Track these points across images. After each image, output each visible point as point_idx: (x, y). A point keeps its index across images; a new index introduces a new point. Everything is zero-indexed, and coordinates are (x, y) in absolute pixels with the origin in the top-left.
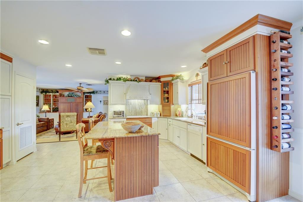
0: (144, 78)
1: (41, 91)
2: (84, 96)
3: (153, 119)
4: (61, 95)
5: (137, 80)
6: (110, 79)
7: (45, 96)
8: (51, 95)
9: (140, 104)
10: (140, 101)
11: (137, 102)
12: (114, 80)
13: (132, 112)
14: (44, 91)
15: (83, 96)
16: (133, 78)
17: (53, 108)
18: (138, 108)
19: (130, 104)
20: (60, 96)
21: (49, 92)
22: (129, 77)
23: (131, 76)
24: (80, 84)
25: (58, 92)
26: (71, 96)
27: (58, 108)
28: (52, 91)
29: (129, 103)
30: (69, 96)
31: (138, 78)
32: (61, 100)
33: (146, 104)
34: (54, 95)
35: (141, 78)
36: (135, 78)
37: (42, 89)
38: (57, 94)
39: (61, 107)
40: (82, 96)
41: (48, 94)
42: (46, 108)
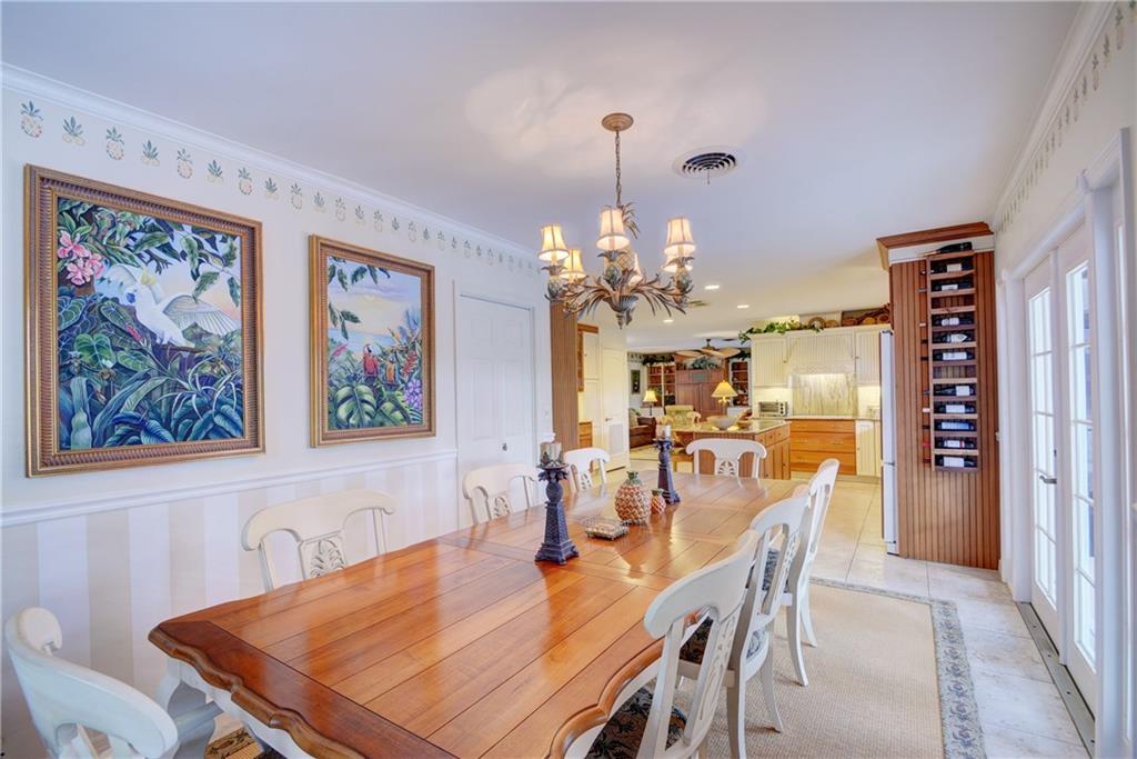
0: (838, 318)
1: (643, 359)
2: (730, 365)
3: (857, 423)
4: (680, 367)
5: (816, 323)
6: (751, 331)
7: (652, 370)
8: (660, 368)
9: (833, 386)
10: (832, 376)
11: (823, 381)
12: (759, 331)
13: (810, 404)
14: (649, 359)
15: (727, 367)
16: (805, 323)
17: (666, 397)
18: (829, 397)
19: (806, 385)
20: (678, 369)
21: (658, 362)
22: (797, 319)
23: (801, 316)
24: (709, 340)
25: (673, 360)
26: (700, 368)
27: (673, 397)
28: (663, 357)
29: (803, 384)
30: (695, 368)
31: (820, 320)
32: (680, 377)
33: (852, 384)
34: (667, 368)
35: (827, 318)
36: (813, 320)
37: (644, 355)
38: (673, 364)
39: (680, 393)
40: (724, 367)
41: (655, 365)
42: (650, 396)
